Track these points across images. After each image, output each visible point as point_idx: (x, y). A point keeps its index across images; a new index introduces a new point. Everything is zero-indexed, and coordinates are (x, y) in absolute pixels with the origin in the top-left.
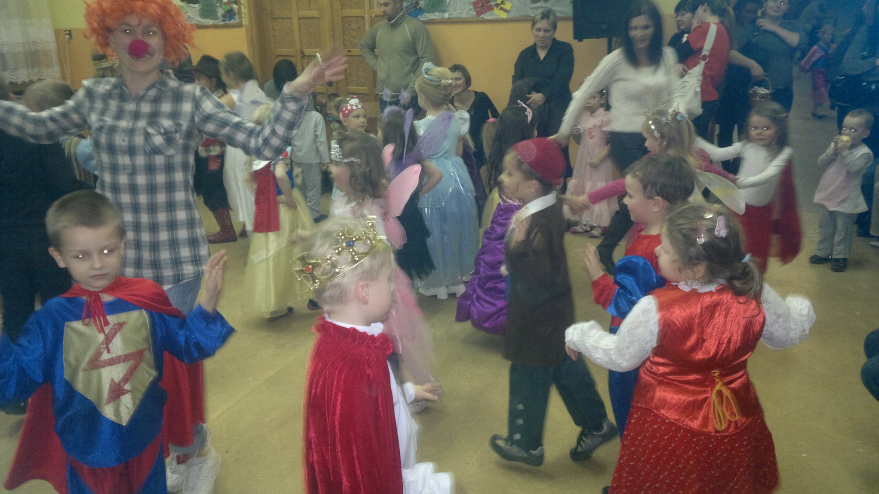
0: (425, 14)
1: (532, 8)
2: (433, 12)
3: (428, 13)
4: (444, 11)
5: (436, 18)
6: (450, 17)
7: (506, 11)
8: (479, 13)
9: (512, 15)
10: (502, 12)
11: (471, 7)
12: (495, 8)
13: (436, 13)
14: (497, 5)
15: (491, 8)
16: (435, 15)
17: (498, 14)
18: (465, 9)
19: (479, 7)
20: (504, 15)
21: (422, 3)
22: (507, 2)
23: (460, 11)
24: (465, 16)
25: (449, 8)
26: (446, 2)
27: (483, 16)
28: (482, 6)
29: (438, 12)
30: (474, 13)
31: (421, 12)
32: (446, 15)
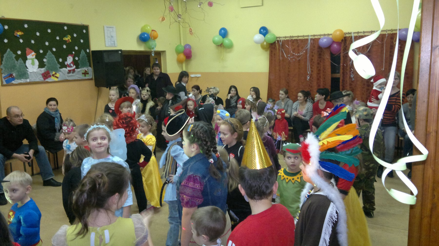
0: (16, 80)
1: (68, 76)
2: (20, 79)
3: (18, 79)
4: (26, 78)
5: (22, 82)
6: (30, 81)
7: (57, 77)
8: (45, 79)
9: (59, 79)
10: (56, 78)
11: (41, 76)
12: (52, 76)
13: (23, 80)
14: (53, 75)
15: (50, 76)
16: (22, 81)
17: (53, 79)
18: (37, 77)
19: (45, 76)
20: (56, 79)
21: (14, 75)
22: (57, 73)
23: (35, 78)
24: (37, 80)
25: (30, 77)
26: (28, 74)
27: (46, 80)
28: (46, 75)
29: (24, 79)
30: (42, 79)
31: (13, 79)
32: (28, 80)
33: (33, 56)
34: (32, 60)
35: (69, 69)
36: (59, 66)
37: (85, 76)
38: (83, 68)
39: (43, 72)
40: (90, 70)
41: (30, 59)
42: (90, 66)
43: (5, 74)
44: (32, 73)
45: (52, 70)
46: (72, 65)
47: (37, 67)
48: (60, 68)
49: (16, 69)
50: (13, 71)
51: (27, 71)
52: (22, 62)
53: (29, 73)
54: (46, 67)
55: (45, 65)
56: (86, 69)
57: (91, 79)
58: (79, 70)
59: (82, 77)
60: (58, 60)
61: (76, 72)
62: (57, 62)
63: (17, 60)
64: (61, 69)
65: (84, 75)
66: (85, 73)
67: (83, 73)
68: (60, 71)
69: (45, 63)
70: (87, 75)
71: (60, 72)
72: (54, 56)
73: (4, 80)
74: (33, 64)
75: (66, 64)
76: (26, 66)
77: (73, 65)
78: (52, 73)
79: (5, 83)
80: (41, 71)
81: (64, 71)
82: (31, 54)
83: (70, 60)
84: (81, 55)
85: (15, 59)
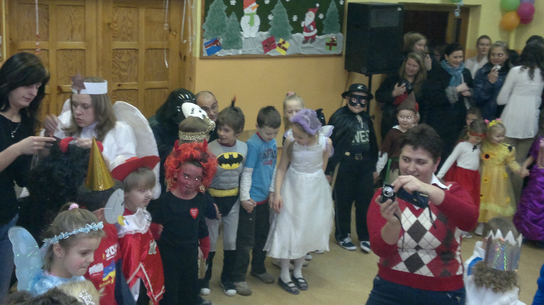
0: (222, 50)
1: (302, 48)
2: (229, 49)
3: (225, 49)
4: (238, 48)
5: (231, 54)
6: (244, 53)
7: (285, 49)
8: (266, 51)
9: (288, 53)
10: (282, 50)
11: (261, 45)
12: (278, 47)
13: (232, 50)
14: (280, 45)
15: (274, 47)
16: (231, 52)
17: (279, 51)
18: (255, 47)
19: (266, 46)
20: (283, 53)
21: (221, 41)
22: (286, 42)
23: (251, 49)
24: (254, 52)
25: (243, 46)
26: (242, 41)
27: (268, 53)
28: (268, 45)
29: (234, 49)
30: (262, 51)
31: (219, 48)
32: (240, 52)
33: (253, 8)
34: (251, 15)
35: (306, 34)
36: (291, 28)
37: (330, 49)
38: (330, 34)
39: (265, 38)
40: (340, 38)
41: (248, 14)
42: (341, 31)
43: (207, 39)
44: (247, 38)
45: (280, 36)
46: (312, 28)
47: (257, 28)
48: (293, 32)
49: (225, 31)
50: (220, 34)
51: (242, 35)
52: (236, 19)
53: (243, 39)
54: (270, 29)
55: (270, 26)
56: (332, 36)
57: (340, 55)
58: (321, 37)
59: (325, 50)
60: (290, 18)
61: (317, 41)
62: (288, 21)
63: (228, 16)
64: (294, 35)
65: (328, 47)
66: (332, 44)
67: (327, 44)
68: (292, 38)
69: (270, 23)
70: (333, 47)
71: (291, 41)
72: (285, 10)
73: (204, 49)
74: (251, 23)
75: (302, 26)
76: (240, 27)
77: (314, 28)
78: (278, 41)
79: (205, 54)
80: (262, 36)
81: (298, 37)
82: (250, 6)
83: (310, 17)
84: (329, 10)
85: (225, 14)
